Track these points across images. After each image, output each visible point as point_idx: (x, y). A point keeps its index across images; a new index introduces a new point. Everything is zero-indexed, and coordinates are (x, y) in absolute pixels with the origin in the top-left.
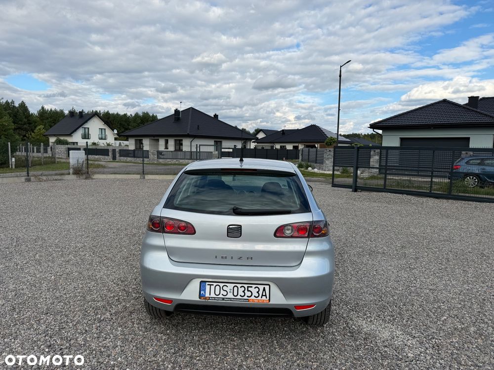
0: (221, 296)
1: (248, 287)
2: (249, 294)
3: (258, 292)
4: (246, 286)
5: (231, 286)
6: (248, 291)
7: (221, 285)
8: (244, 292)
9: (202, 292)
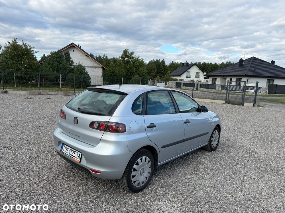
0: (66, 153)
1: (75, 151)
2: (74, 155)
3: (77, 155)
4: (74, 150)
5: (70, 149)
6: (74, 154)
7: (68, 147)
8: (73, 153)
9: (62, 149)
